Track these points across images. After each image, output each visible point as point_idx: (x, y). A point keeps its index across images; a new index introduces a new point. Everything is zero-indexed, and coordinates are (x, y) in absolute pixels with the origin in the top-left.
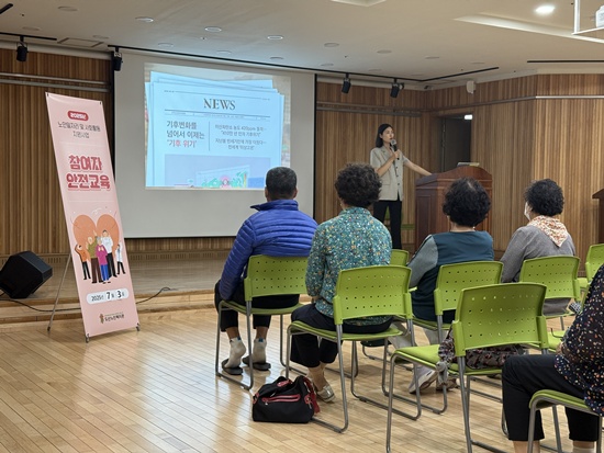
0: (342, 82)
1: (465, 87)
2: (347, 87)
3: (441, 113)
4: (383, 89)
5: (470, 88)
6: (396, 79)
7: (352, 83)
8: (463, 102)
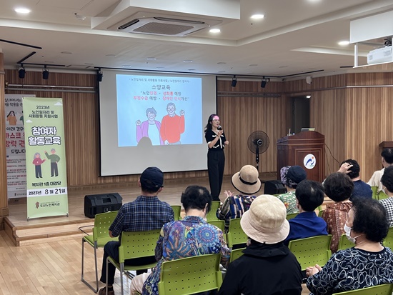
0: (232, 80)
1: (305, 81)
2: (234, 84)
3: (292, 95)
4: (257, 82)
5: (308, 80)
6: (264, 77)
7: (238, 80)
8: (304, 89)
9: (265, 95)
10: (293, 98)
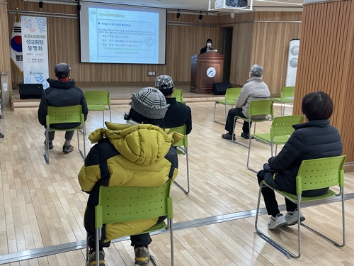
0: (176, 12)
1: (230, 15)
2: (178, 15)
3: (223, 26)
4: (194, 15)
5: (233, 16)
6: (201, 12)
7: (181, 13)
8: (230, 22)
9: (204, 25)
10: (224, 28)
